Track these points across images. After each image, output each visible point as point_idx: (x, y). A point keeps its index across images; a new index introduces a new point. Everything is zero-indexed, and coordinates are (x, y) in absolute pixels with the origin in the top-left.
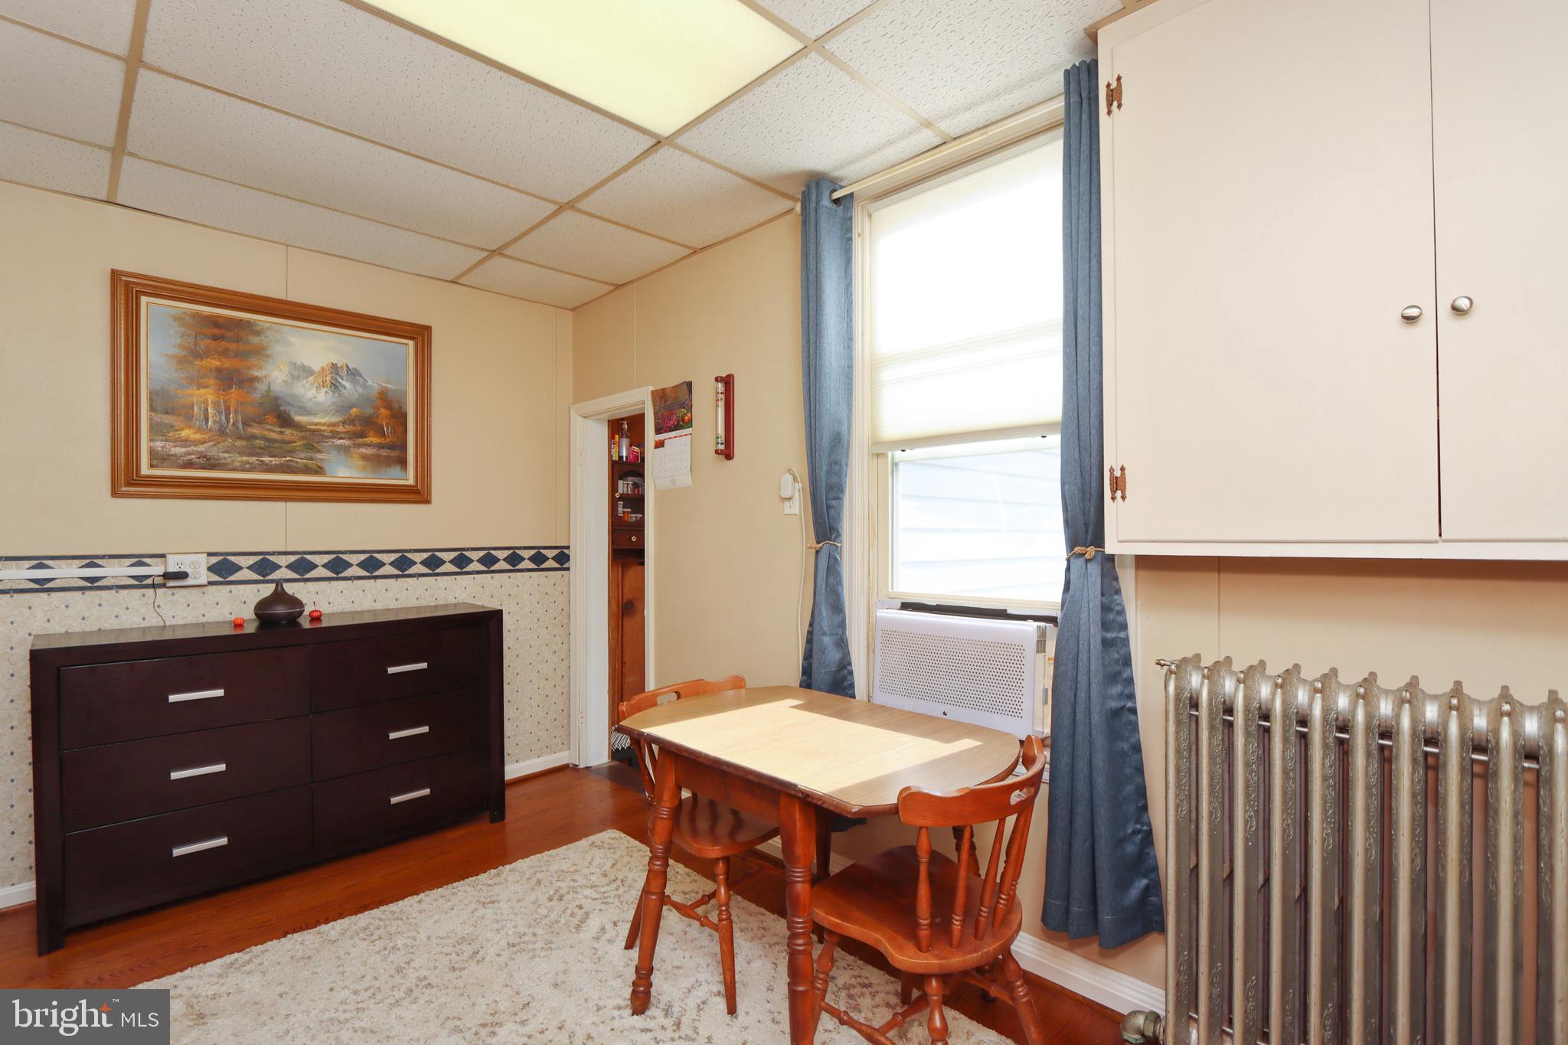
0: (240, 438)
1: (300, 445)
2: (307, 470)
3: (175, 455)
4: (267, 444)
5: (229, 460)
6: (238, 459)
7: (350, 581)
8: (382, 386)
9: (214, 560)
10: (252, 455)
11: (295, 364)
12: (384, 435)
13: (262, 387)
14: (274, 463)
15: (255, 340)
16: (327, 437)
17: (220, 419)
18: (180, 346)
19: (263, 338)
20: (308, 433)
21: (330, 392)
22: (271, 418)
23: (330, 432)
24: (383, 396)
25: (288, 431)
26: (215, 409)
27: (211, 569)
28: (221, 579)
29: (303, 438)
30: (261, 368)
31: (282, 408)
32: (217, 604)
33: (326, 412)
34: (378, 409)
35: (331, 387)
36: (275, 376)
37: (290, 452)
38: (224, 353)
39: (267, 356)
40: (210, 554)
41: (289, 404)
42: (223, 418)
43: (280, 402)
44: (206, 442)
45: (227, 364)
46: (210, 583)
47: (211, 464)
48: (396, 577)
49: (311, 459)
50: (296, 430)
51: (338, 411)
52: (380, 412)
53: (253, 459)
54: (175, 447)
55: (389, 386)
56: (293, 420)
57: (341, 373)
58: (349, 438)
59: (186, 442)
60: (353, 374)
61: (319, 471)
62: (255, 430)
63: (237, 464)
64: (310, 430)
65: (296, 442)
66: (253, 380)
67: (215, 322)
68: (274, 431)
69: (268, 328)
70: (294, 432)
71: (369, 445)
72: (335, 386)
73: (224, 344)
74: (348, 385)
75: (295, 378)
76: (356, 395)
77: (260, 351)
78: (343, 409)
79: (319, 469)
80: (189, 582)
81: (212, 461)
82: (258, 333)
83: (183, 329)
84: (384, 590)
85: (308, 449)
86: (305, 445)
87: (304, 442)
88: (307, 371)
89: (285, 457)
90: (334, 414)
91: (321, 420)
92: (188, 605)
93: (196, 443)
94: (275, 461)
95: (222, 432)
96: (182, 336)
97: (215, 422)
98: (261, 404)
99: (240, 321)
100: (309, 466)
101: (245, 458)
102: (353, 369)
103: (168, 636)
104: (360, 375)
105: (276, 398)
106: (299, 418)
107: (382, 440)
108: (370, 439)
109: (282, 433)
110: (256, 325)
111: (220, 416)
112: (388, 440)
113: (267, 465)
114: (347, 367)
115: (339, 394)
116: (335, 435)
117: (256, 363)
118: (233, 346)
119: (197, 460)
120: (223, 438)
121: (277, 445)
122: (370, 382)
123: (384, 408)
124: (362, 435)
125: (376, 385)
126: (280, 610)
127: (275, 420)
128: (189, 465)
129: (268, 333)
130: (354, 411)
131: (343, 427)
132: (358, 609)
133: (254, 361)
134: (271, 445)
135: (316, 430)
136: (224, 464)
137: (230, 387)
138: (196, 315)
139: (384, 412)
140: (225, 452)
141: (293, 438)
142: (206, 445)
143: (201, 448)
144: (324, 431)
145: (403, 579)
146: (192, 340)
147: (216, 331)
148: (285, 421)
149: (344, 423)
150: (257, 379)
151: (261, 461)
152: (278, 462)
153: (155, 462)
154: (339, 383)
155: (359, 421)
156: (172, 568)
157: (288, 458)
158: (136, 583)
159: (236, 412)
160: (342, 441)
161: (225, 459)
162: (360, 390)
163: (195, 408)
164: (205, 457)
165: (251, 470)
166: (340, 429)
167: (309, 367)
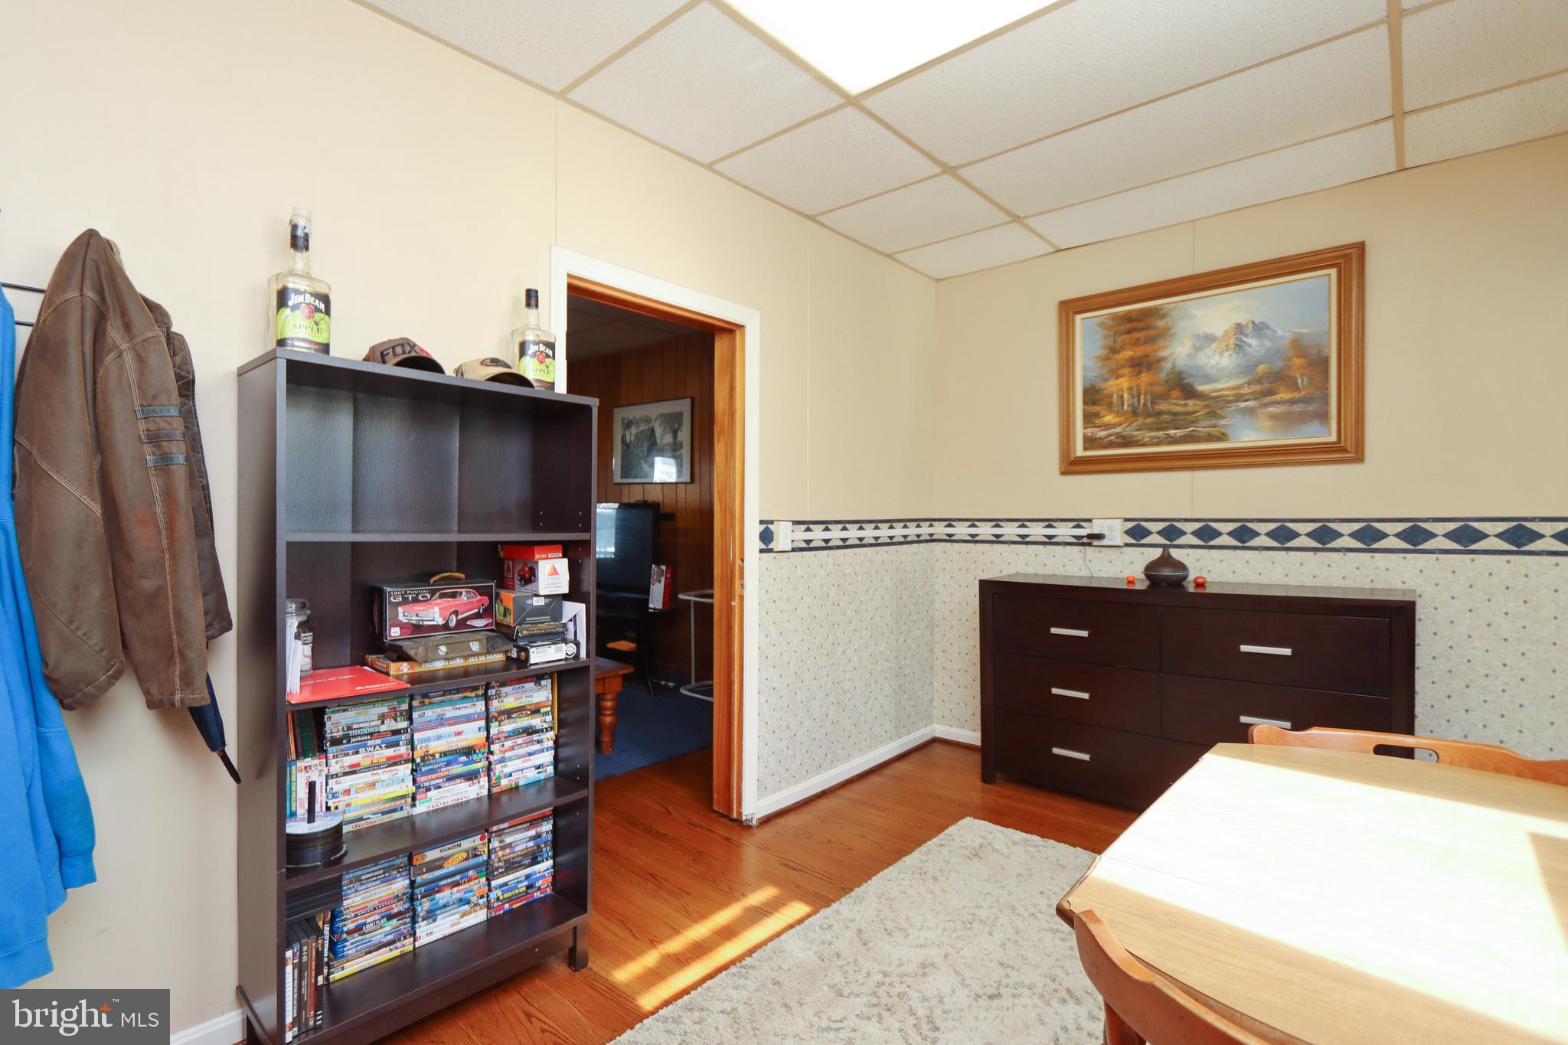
0: (1149, 416)
1: (1203, 415)
2: (1210, 438)
3: (1100, 438)
4: (1173, 418)
5: (1140, 437)
6: (1147, 435)
7: (1258, 552)
8: (1294, 333)
9: (1130, 525)
10: (1159, 430)
11: (1198, 335)
12: (1298, 389)
13: (1167, 366)
14: (1178, 434)
15: (1161, 323)
16: (1230, 402)
17: (1133, 402)
18: (1104, 347)
19: (1167, 319)
20: (1211, 401)
21: (1234, 355)
22: (1175, 393)
23: (1234, 396)
24: (1298, 346)
25: (1191, 402)
26: (1129, 394)
27: (1129, 532)
28: (1135, 542)
29: (1206, 406)
30: (1166, 348)
31: (1186, 381)
32: (1132, 563)
33: (1230, 376)
34: (1290, 359)
35: (1235, 349)
36: (1179, 352)
37: (1193, 422)
38: (1136, 343)
39: (1174, 335)
40: (1126, 520)
41: (1192, 376)
42: (1136, 400)
43: (1184, 375)
44: (1122, 424)
45: (1138, 352)
46: (1127, 545)
47: (1127, 442)
48: (1315, 550)
49: (1214, 426)
50: (1199, 400)
51: (1242, 372)
52: (1292, 363)
53: (1160, 434)
54: (1100, 431)
55: (1304, 330)
56: (1196, 390)
57: (1245, 332)
58: (1255, 399)
59: (1107, 426)
60: (1259, 329)
61: (1222, 437)
62: (1162, 406)
63: (1147, 439)
64: (1212, 398)
65: (1197, 412)
66: (1160, 360)
67: (1128, 318)
68: (1178, 405)
69: (1173, 309)
70: (1198, 402)
71: (1278, 403)
72: (1239, 347)
73: (1136, 335)
74: (1253, 342)
75: (1197, 349)
76: (1263, 351)
77: (1166, 333)
78: (1247, 369)
79: (1222, 436)
80: (1105, 542)
81: (1127, 440)
82: (1163, 316)
83: (1105, 332)
84: (1298, 564)
85: (1211, 416)
86: (1209, 413)
87: (1207, 410)
88: (1210, 339)
89: (1188, 428)
90: (1238, 376)
91: (1224, 385)
92: (1110, 562)
93: (1114, 426)
94: (1178, 433)
95: (1134, 412)
96: (1105, 338)
97: (1129, 405)
98: (1167, 381)
99: (1149, 309)
100: (1213, 434)
101: (1153, 434)
102: (1260, 323)
103: (1095, 584)
104: (1267, 327)
105: (1180, 373)
106: (1201, 388)
107: (1296, 395)
108: (1281, 395)
109: (1185, 405)
110: (1162, 309)
111: (1133, 399)
112: (1303, 393)
113: (1172, 437)
114: (1253, 323)
115: (1244, 354)
116: (1239, 398)
117: (1161, 344)
118: (1142, 335)
119: (1116, 440)
120: (1136, 418)
121: (1181, 417)
122: (1280, 333)
123: (1299, 357)
124: (1270, 393)
125: (1288, 333)
126: (1167, 572)
127: (1180, 394)
128: (1111, 445)
129: (1173, 313)
130: (1261, 368)
131: (1248, 388)
132: (1267, 582)
133: (1160, 343)
134: (1176, 418)
135: (1219, 397)
136: (1137, 441)
137: (1140, 373)
138: (1115, 317)
139: (1298, 361)
140: (1137, 430)
141: (1196, 408)
142: (1123, 426)
143: (1119, 430)
144: (1227, 396)
145: (1323, 554)
146: (1111, 341)
147: (1130, 326)
148: (1189, 393)
149: (1249, 383)
150: (1164, 359)
151: (1168, 434)
152: (1182, 434)
153: (1087, 445)
154: (1244, 342)
155: (1267, 377)
156: (1096, 531)
157: (1192, 429)
158: (1076, 541)
159: (1146, 394)
160: (1246, 403)
161: (1137, 436)
162: (1268, 343)
163: (1115, 397)
164: (1121, 437)
165: (1159, 443)
166: (1245, 390)
167: (1211, 334)
